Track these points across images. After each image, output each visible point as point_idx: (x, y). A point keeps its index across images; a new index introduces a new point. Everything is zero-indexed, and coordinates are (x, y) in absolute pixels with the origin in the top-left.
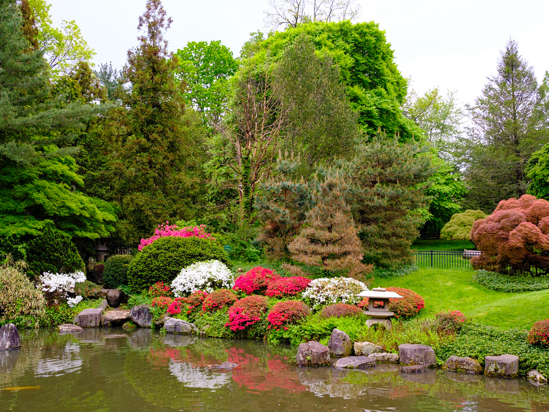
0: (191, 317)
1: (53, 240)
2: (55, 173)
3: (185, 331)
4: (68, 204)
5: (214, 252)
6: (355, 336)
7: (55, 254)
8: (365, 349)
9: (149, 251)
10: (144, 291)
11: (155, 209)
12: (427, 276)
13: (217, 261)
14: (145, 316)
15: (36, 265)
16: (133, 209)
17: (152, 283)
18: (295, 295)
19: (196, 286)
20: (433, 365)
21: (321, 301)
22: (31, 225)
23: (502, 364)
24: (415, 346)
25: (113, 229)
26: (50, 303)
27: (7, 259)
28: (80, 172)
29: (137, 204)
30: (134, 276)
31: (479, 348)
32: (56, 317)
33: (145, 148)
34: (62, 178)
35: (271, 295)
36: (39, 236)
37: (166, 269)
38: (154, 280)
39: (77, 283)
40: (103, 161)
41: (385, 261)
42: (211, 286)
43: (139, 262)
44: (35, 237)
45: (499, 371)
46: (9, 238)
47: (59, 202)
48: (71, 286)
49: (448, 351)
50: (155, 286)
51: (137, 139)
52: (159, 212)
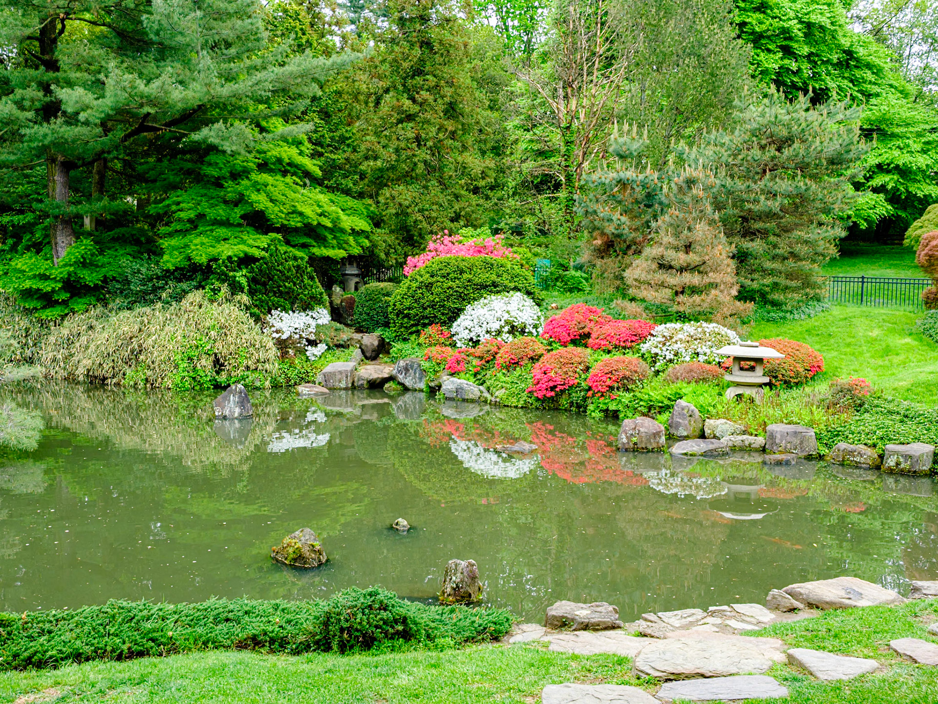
0: (479, 377)
1: (282, 264)
2: (279, 161)
3: (471, 396)
4: (300, 208)
5: (516, 279)
6: (708, 411)
7: (287, 284)
8: (719, 429)
9: (420, 279)
10: (414, 336)
11: (427, 210)
12: (842, 320)
13: (518, 294)
14: (415, 373)
15: (262, 301)
16: (394, 211)
17: (425, 325)
18: (630, 348)
19: (488, 332)
20: (811, 455)
21: (668, 358)
22: (251, 242)
23: (906, 456)
24: (791, 428)
25: (367, 243)
26: (284, 355)
27: (222, 291)
28: (315, 155)
29: (400, 205)
30: (398, 315)
31: (880, 433)
32: (292, 374)
33: (410, 115)
34: (289, 168)
35: (597, 348)
36: (262, 258)
37: (443, 306)
38: (427, 321)
39: (318, 326)
40: (347, 135)
41: (776, 296)
42: (509, 332)
43: (405, 294)
44: (257, 260)
45: (902, 466)
46: (223, 262)
47: (287, 206)
48: (310, 330)
49: (837, 435)
50: (429, 330)
51: (398, 100)
52: (434, 214)
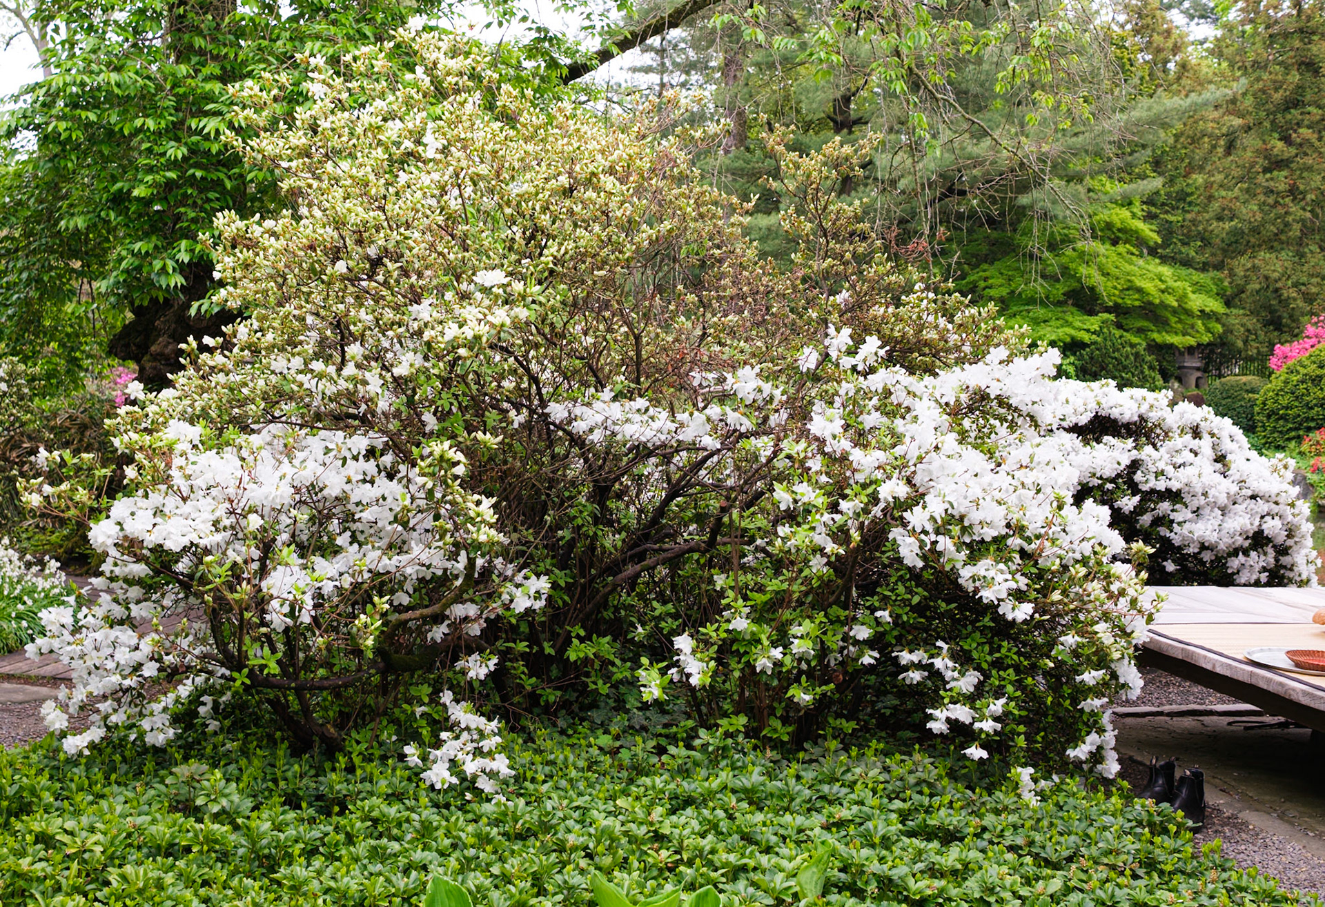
1: (1118, 350)
2: (1109, 225)
4: (1139, 283)
9: (1302, 371)
10: (1292, 444)
11: (1304, 284)
16: (1257, 286)
17: (1309, 429)
22: (1078, 324)
25: (1219, 328)
28: (1149, 217)
29: (1267, 278)
30: (1269, 417)
33: (1283, 161)
34: (1121, 234)
36: (1095, 343)
38: (1312, 424)
40: (1189, 190)
43: (1282, 390)
44: (1086, 345)
47: (1122, 281)
50: (1316, 435)
51: (1264, 141)
52: (1314, 290)
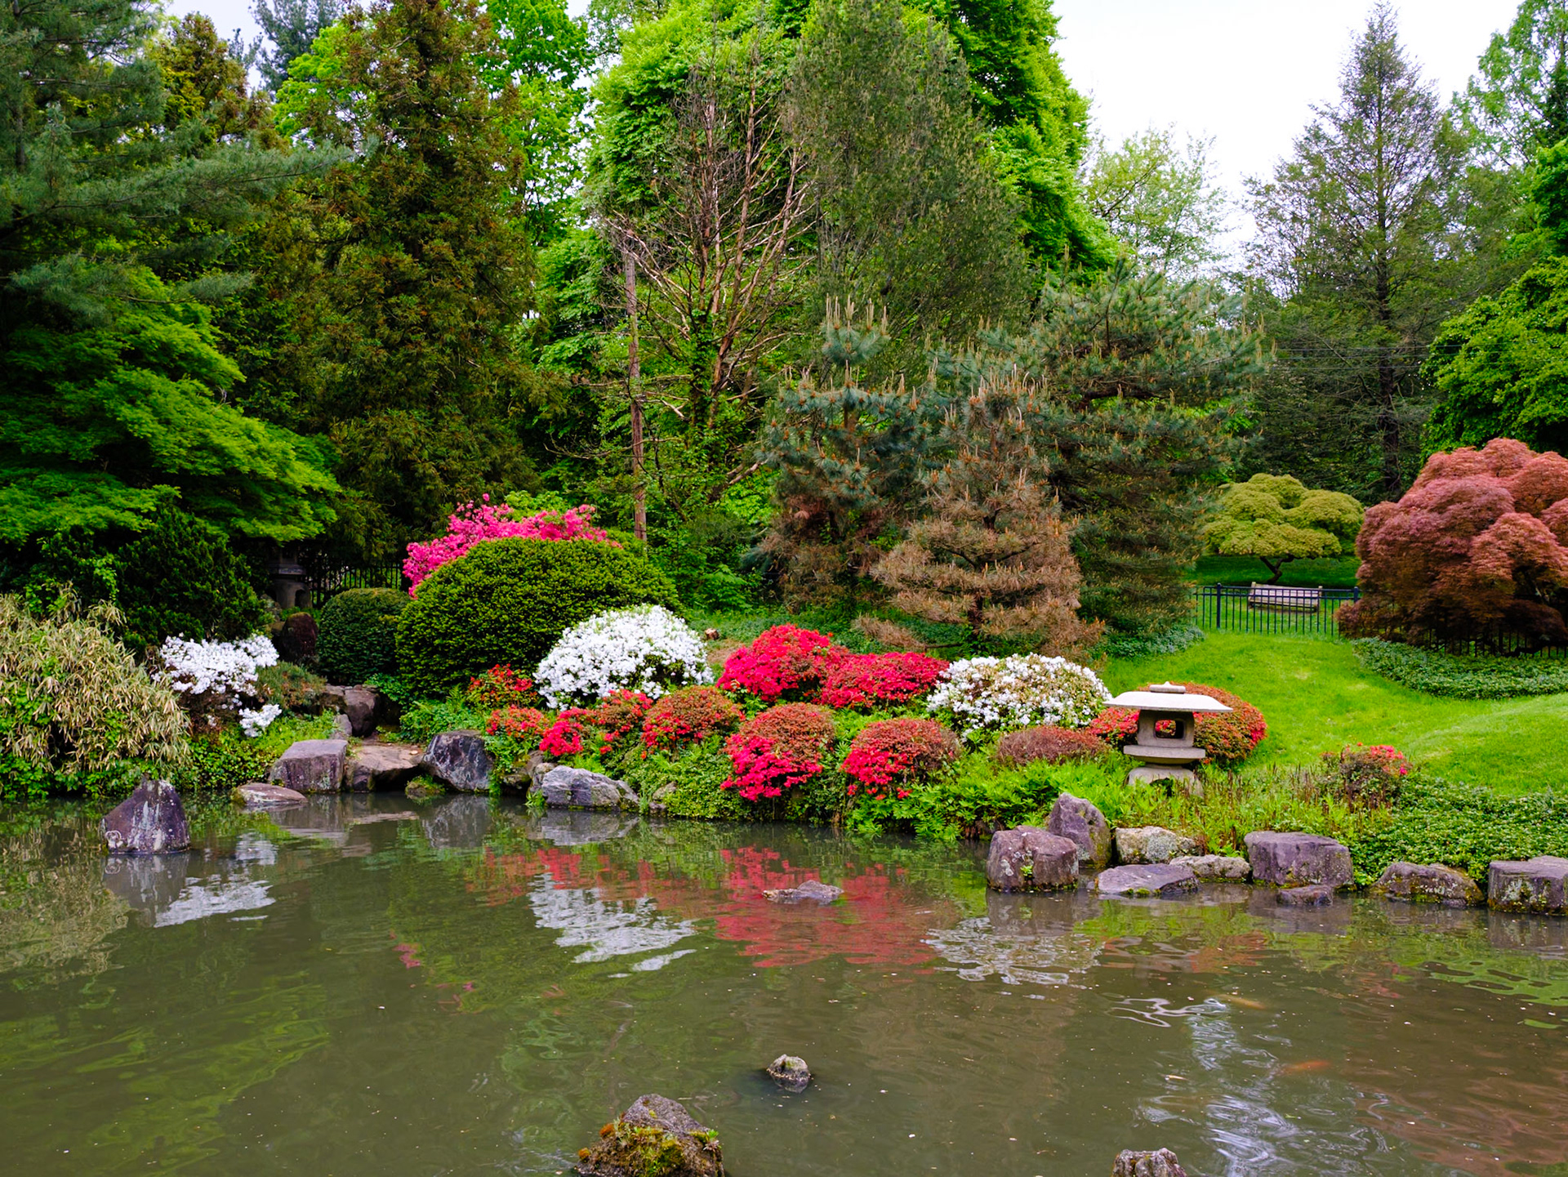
0: (611, 764)
1: (188, 544)
2: (166, 348)
3: (604, 801)
4: (217, 439)
5: (647, 582)
6: (1118, 812)
7: (198, 585)
8: (1151, 845)
9: (465, 580)
10: (455, 691)
11: (442, 458)
12: (1234, 653)
13: (656, 607)
14: (472, 760)
15: (145, 617)
16: (383, 456)
17: (478, 668)
18: (906, 703)
19: (612, 679)
20: (1346, 887)
21: (988, 719)
22: (118, 500)
23: (1539, 880)
24: (1290, 838)
25: (332, 515)
26: (197, 728)
27: (63, 596)
28: (225, 346)
29: (395, 445)
30: (417, 649)
31: (1466, 841)
32: (213, 765)
33: (409, 281)
34: (183, 364)
35: (839, 703)
36: (149, 532)
37: (518, 630)
38: (482, 660)
39: (258, 669)
40: (279, 315)
41: (1125, 614)
42: (654, 678)
43: (436, 608)
44: (135, 535)
45: (1532, 900)
46: (65, 537)
47: (190, 436)
48: (247, 676)
49: (1382, 849)
50: (489, 677)
51: (385, 254)
52: (457, 466)
